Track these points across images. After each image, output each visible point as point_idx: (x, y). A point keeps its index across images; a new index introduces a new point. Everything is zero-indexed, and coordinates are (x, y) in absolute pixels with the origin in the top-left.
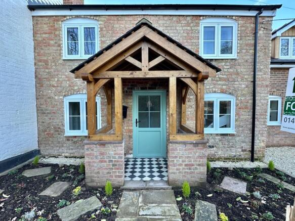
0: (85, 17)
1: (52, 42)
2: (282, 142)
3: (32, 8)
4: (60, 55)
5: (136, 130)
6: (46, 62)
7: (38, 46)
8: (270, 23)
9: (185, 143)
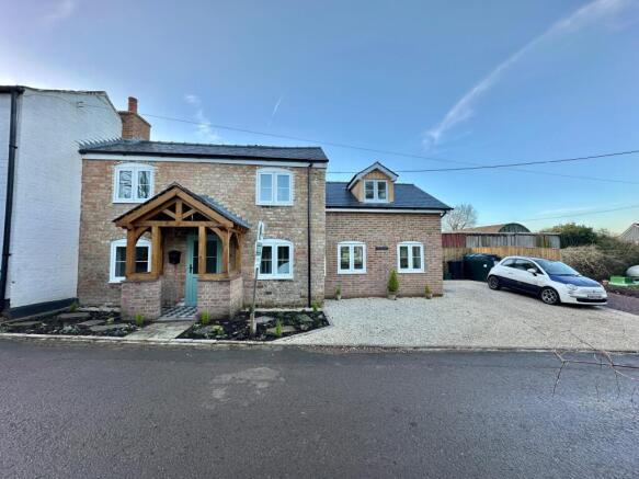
0: (141, 162)
1: (102, 185)
2: (368, 292)
3: (82, 152)
4: (110, 198)
5: (190, 276)
6: (94, 205)
7: (86, 188)
8: (323, 174)
9: (211, 281)
